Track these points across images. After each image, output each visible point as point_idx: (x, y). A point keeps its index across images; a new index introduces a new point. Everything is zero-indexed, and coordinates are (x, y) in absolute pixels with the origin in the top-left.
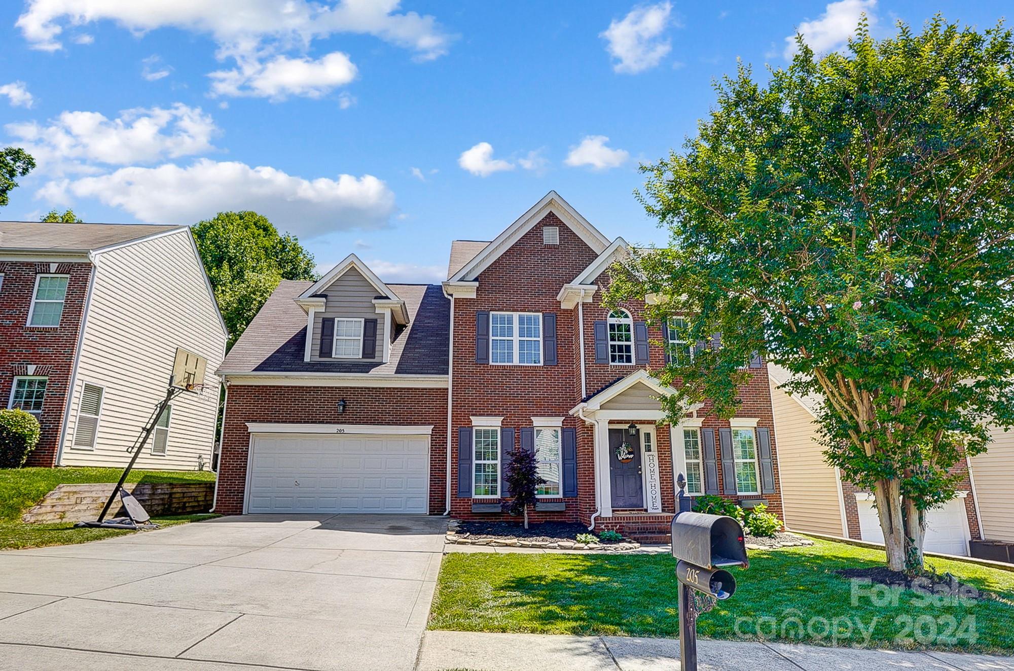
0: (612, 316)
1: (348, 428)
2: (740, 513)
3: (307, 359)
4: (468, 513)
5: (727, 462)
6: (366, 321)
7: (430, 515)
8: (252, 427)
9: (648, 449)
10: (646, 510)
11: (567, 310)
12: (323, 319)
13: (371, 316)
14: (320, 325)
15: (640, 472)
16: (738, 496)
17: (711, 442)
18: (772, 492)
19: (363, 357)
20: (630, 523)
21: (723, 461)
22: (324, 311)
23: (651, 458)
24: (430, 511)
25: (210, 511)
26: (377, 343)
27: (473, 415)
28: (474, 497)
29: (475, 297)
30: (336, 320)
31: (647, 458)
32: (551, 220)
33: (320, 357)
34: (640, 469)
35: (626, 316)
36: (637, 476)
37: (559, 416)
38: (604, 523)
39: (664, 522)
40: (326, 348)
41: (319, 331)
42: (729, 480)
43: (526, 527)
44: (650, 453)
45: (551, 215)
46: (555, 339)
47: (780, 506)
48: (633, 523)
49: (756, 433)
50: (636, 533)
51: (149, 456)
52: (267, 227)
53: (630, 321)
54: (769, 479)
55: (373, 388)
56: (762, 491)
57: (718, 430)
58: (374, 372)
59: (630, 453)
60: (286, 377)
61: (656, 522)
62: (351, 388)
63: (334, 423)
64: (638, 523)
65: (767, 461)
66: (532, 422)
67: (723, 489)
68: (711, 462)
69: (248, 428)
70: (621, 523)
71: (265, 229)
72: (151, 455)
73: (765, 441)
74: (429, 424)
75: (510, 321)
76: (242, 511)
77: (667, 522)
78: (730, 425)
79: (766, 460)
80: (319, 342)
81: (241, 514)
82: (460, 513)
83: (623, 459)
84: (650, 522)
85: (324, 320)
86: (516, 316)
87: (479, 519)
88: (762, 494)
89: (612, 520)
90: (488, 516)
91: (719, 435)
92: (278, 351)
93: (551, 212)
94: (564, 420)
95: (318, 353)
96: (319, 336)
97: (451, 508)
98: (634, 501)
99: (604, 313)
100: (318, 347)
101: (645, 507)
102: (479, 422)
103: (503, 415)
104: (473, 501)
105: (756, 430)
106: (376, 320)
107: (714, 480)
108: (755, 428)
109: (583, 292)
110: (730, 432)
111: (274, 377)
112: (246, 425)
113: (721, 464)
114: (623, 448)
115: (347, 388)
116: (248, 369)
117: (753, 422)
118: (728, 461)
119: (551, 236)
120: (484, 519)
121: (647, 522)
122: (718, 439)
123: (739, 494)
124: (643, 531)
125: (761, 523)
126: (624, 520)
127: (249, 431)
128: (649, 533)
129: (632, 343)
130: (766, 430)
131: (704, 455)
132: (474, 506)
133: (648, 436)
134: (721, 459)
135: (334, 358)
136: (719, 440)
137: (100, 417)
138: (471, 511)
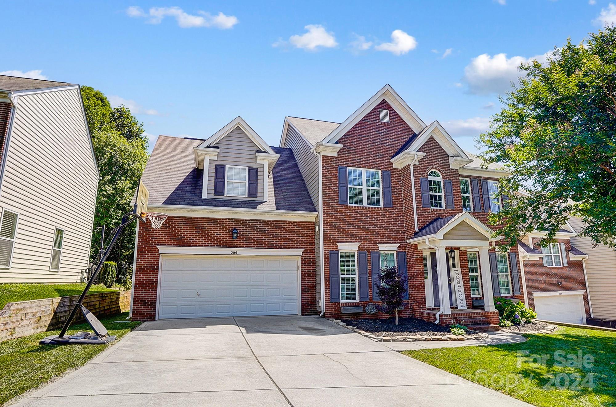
0: (430, 175)
1: (240, 251)
3: (204, 196)
4: (338, 314)
5: (494, 274)
6: (250, 169)
7: (302, 315)
8: (162, 249)
9: (454, 266)
10: (457, 308)
11: (397, 169)
12: (216, 165)
13: (254, 166)
14: (214, 170)
15: (450, 282)
16: (502, 297)
18: (519, 294)
19: (248, 197)
22: (217, 159)
23: (457, 272)
24: (302, 313)
25: (127, 318)
26: (259, 186)
27: (339, 242)
28: (342, 301)
29: (337, 156)
30: (227, 167)
31: (454, 273)
32: (384, 105)
33: (215, 195)
34: (450, 280)
35: (438, 176)
37: (395, 243)
39: (481, 316)
40: (219, 188)
41: (213, 174)
42: (496, 286)
43: (397, 323)
45: (384, 101)
46: (391, 190)
49: (509, 256)
50: (470, 325)
51: (48, 272)
52: (103, 99)
53: (440, 179)
54: (517, 285)
55: (258, 221)
58: (259, 207)
60: (191, 210)
61: (476, 317)
62: (241, 220)
63: (229, 247)
64: (466, 317)
65: (515, 274)
66: (378, 247)
69: (158, 250)
70: (456, 318)
71: (102, 101)
72: (50, 271)
73: (514, 261)
74: (300, 248)
75: (360, 174)
76: (155, 318)
77: (483, 316)
78: (495, 251)
80: (213, 183)
81: (155, 320)
82: (333, 314)
84: (474, 317)
85: (217, 167)
86: (364, 171)
87: (346, 318)
88: (514, 295)
89: (451, 316)
90: (352, 315)
92: (177, 189)
93: (384, 99)
94: (399, 246)
95: (213, 192)
96: (213, 179)
97: (326, 310)
99: (426, 173)
100: (213, 187)
102: (344, 247)
103: (359, 242)
104: (341, 305)
105: (508, 254)
106: (257, 169)
108: (508, 252)
109: (416, 156)
110: (495, 255)
111: (180, 210)
112: (157, 248)
115: (237, 220)
116: (159, 203)
119: (385, 117)
120: (349, 317)
123: (502, 295)
124: (474, 323)
127: (159, 253)
128: (477, 324)
129: (442, 194)
130: (514, 254)
132: (342, 308)
135: (226, 196)
137: (16, 240)
138: (340, 312)
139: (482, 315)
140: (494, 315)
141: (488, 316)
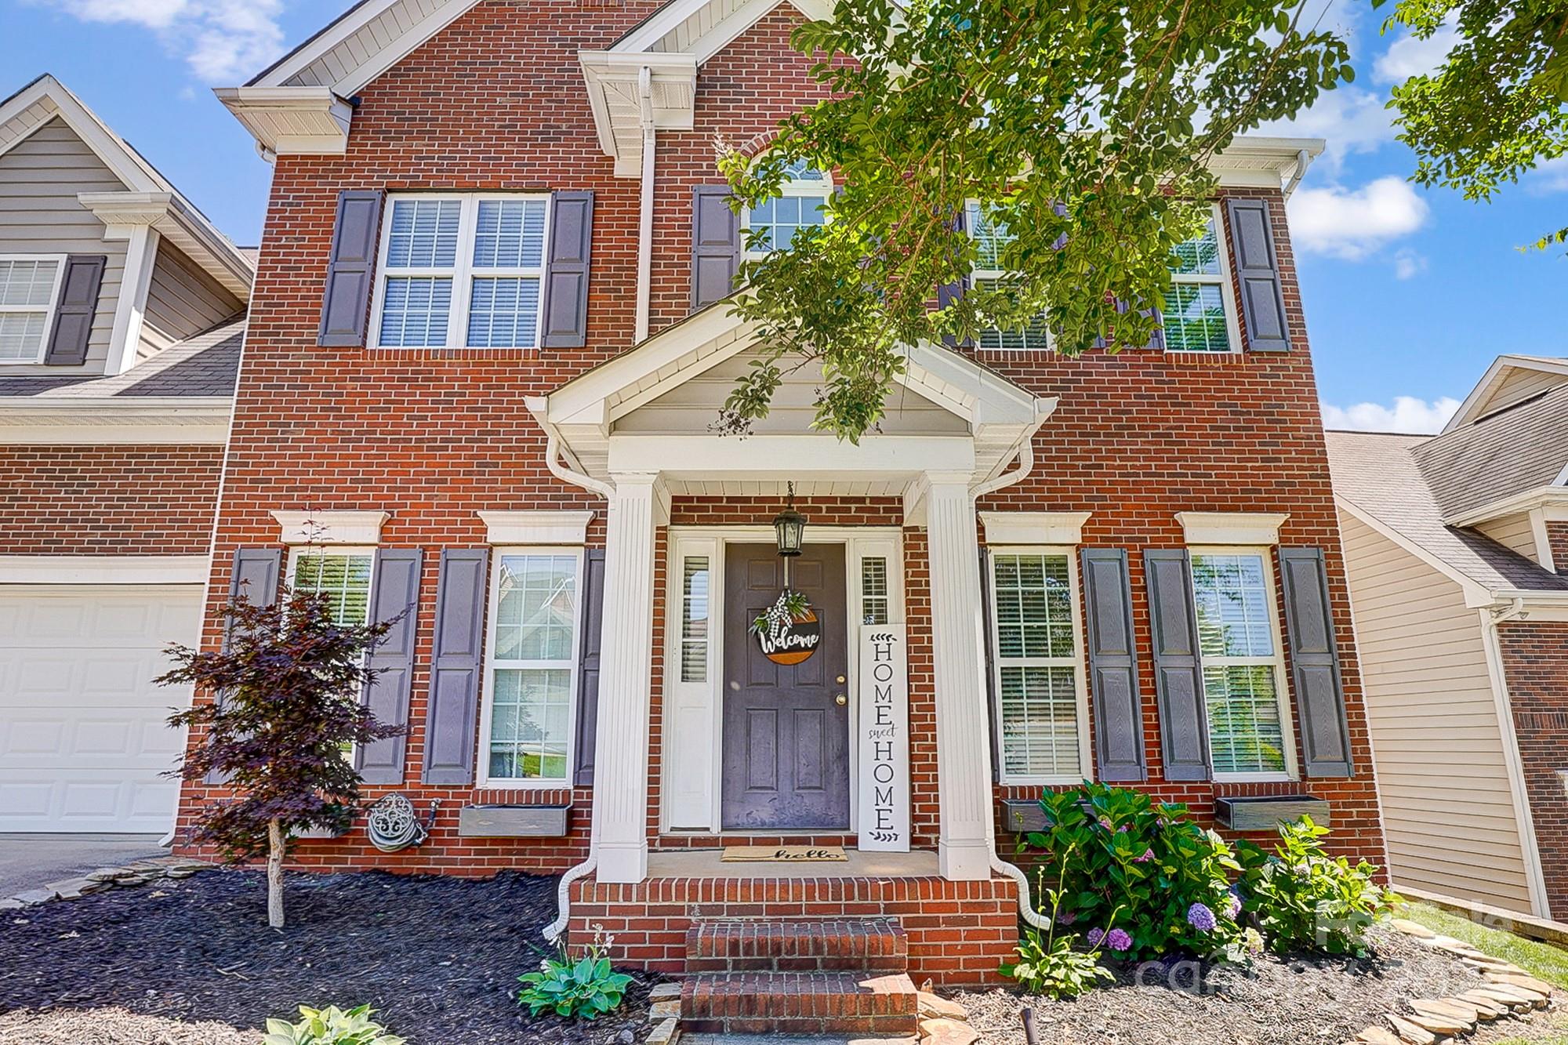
2: (1223, 861)
5: (1172, 664)
6: (72, 262)
9: (876, 613)
10: (853, 841)
13: (92, 248)
15: (841, 699)
16: (1217, 787)
17: (1113, 595)
18: (1340, 771)
19: (48, 363)
20: (718, 910)
21: (1160, 662)
23: (883, 644)
26: (97, 322)
27: (289, 507)
29: (341, 153)
31: (868, 648)
34: (844, 689)
36: (831, 713)
38: (601, 910)
39: (875, 909)
42: (1181, 726)
43: (276, 916)
44: (881, 629)
46: (586, 268)
47: (1370, 823)
48: (732, 910)
49: (1275, 566)
53: (823, 188)
54: (1327, 725)
56: (1302, 770)
57: (1141, 556)
59: (798, 629)
61: (836, 909)
64: (757, 910)
65: (1317, 662)
66: (485, 531)
67: (1161, 762)
68: (1117, 667)
70: (680, 910)
73: (1309, 592)
75: (450, 221)
77: (889, 909)
78: (1183, 539)
79: (1315, 660)
83: (779, 650)
84: (812, 909)
86: (468, 205)
88: (1304, 778)
89: (640, 897)
91: (1143, 572)
94: (594, 522)
98: (814, 804)
101: (852, 831)
102: (312, 533)
103: (387, 508)
105: (1274, 558)
106: (104, 257)
107: (1125, 728)
108: (1274, 548)
109: (644, 77)
110: (1184, 562)
113: (1153, 674)
114: (778, 612)
117: (1266, 527)
118: (1179, 662)
121: (797, 909)
122: (1141, 589)
123: (1219, 777)
125: (1311, 904)
126: (693, 898)
130: (1312, 553)
131: (1091, 640)
133: (875, 568)
134: (1151, 656)
136: (1145, 588)
139: (882, 903)
140: (982, 907)
141: (927, 908)
